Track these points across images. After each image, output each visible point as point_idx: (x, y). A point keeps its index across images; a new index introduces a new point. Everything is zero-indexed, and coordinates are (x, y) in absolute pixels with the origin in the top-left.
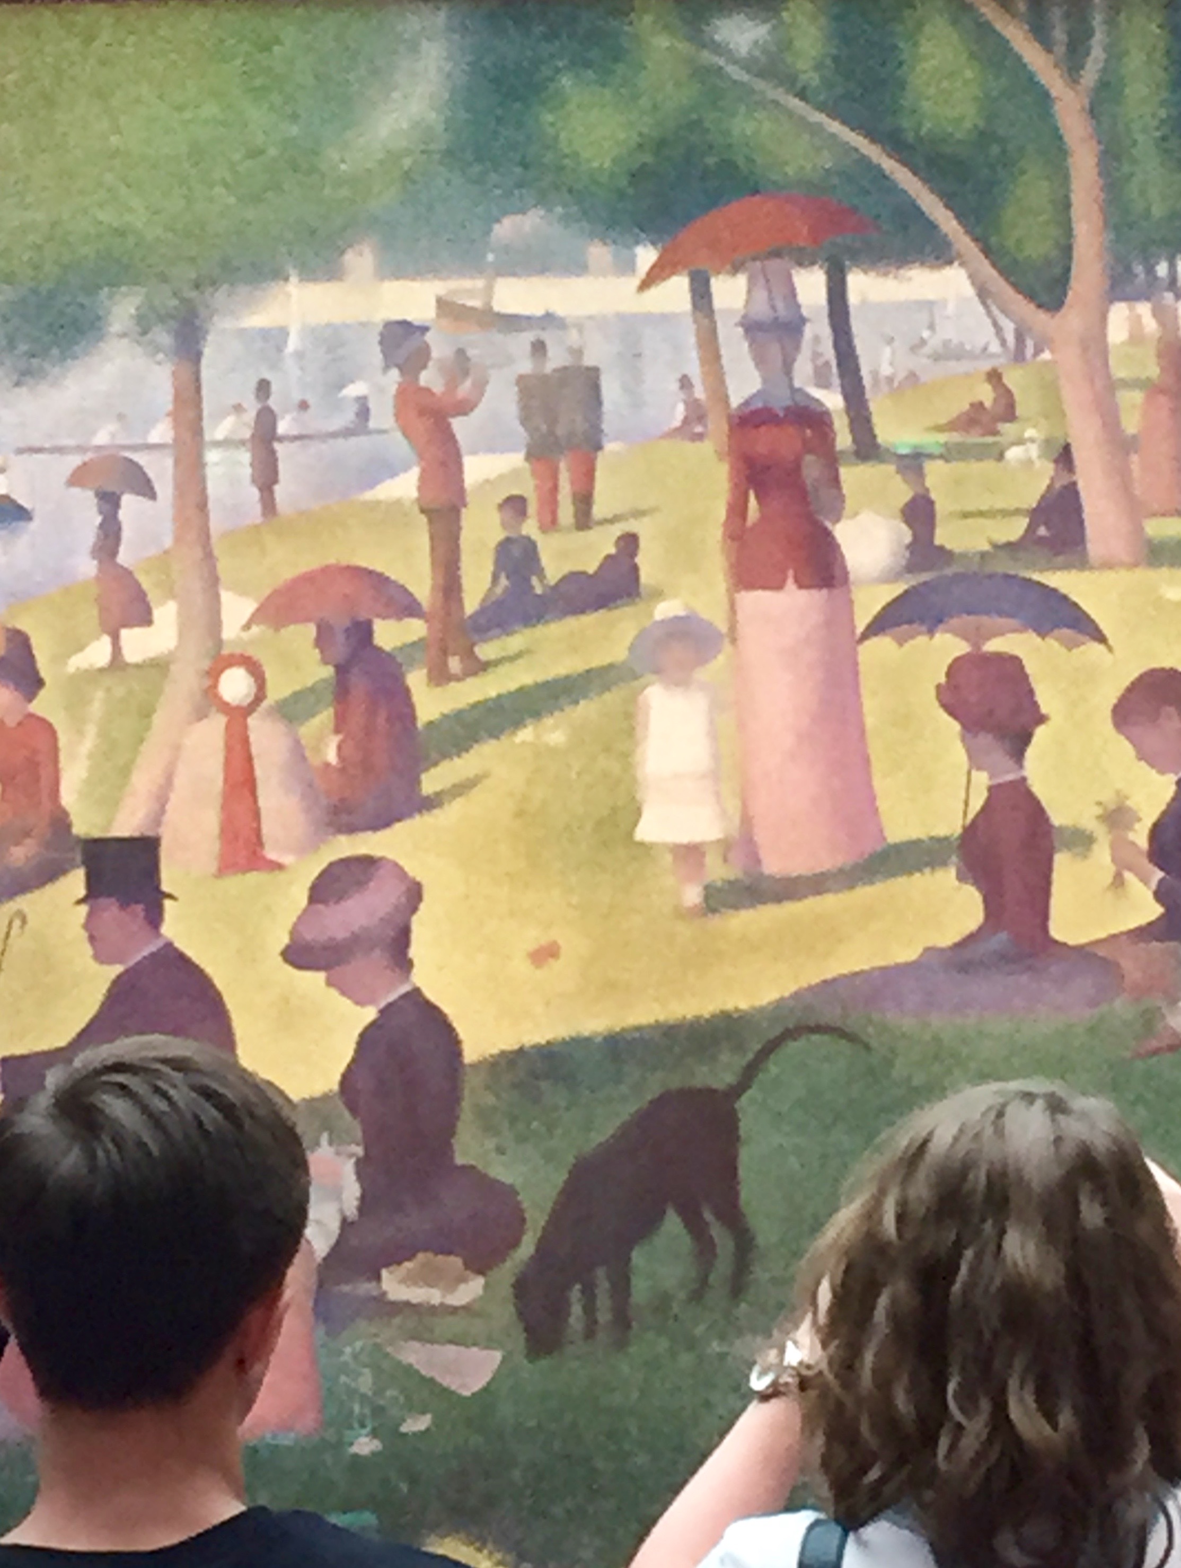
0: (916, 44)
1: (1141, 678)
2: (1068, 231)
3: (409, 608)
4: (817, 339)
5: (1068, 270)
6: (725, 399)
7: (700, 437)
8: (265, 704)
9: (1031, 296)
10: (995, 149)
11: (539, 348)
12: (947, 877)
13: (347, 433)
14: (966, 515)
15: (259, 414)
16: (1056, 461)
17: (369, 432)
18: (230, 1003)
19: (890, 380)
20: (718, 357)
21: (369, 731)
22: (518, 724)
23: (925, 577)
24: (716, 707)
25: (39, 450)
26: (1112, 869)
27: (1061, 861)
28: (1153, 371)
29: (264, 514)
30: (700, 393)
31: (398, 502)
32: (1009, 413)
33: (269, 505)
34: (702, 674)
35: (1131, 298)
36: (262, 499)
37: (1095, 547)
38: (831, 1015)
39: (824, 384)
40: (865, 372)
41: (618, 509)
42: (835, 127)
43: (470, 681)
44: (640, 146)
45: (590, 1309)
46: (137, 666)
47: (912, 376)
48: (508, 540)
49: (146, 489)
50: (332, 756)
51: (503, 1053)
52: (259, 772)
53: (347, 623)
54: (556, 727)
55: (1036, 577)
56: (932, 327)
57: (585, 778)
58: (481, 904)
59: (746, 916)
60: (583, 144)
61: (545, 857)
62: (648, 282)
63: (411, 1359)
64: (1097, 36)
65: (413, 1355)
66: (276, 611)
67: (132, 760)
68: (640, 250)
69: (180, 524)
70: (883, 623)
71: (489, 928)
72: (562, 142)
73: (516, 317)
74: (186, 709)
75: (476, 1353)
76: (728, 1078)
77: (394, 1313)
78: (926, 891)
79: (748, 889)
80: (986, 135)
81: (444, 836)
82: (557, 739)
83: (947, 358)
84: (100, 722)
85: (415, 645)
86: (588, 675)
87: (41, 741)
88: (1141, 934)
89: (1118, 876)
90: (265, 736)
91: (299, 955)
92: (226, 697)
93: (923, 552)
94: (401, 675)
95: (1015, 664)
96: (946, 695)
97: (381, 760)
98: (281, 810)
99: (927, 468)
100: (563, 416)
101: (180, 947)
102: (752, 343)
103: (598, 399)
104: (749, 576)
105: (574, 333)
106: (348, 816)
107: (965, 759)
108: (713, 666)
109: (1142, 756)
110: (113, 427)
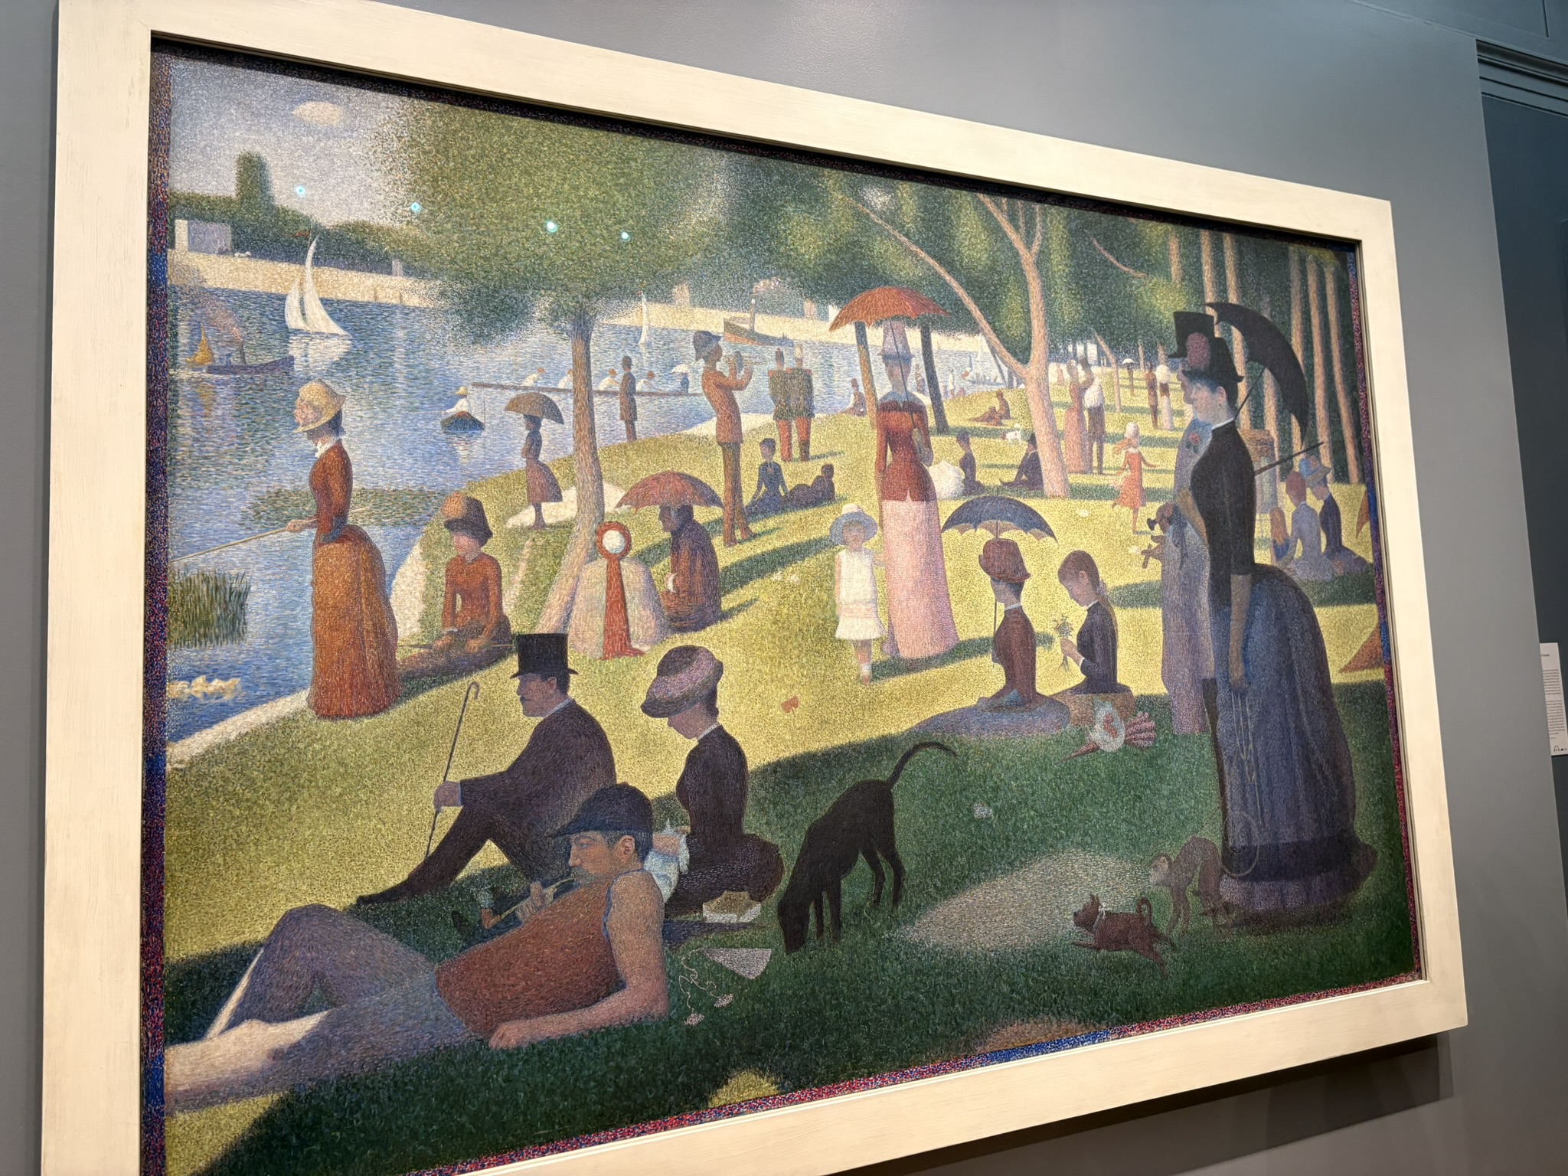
0: (959, 217)
1: (1070, 555)
2: (1029, 323)
3: (712, 500)
4: (917, 366)
5: (1030, 343)
6: (874, 395)
7: (862, 414)
8: (632, 552)
9: (1014, 354)
10: (996, 277)
11: (780, 356)
12: (987, 659)
13: (677, 394)
14: (989, 466)
15: (625, 376)
16: (1028, 441)
17: (688, 395)
18: (610, 738)
19: (952, 391)
20: (870, 371)
21: (691, 570)
22: (773, 570)
23: (973, 497)
24: (875, 563)
25: (488, 386)
26: (1062, 656)
27: (1039, 650)
28: (1068, 399)
29: (629, 437)
30: (862, 389)
32: (1007, 416)
33: (631, 433)
34: (867, 546)
35: (1057, 361)
36: (628, 430)
37: (1048, 487)
38: (937, 736)
39: (923, 392)
40: (941, 385)
41: (825, 450)
42: (923, 255)
43: (747, 544)
44: (829, 251)
45: (820, 918)
46: (551, 526)
47: (962, 391)
48: (765, 465)
49: (557, 417)
50: (670, 586)
51: (769, 764)
52: (627, 594)
53: (678, 506)
54: (793, 572)
55: (1022, 500)
56: (971, 366)
57: (810, 602)
58: (756, 675)
59: (893, 681)
60: (800, 245)
61: (790, 646)
62: (835, 326)
63: (721, 960)
64: (1038, 227)
65: (722, 957)
66: (637, 497)
67: (549, 585)
68: (830, 307)
69: (578, 440)
70: (954, 521)
71: (760, 689)
72: (789, 242)
73: (768, 337)
74: (583, 554)
75: (758, 952)
76: (888, 774)
77: (710, 931)
78: (979, 667)
79: (893, 666)
80: (992, 269)
81: (734, 634)
82: (794, 578)
83: (979, 383)
84: (529, 561)
85: (717, 522)
86: (809, 543)
87: (490, 572)
88: (1076, 690)
89: (1065, 659)
90: (631, 572)
91: (651, 708)
92: (607, 548)
93: (971, 485)
94: (709, 539)
95: (1014, 545)
96: (984, 561)
97: (698, 589)
98: (641, 618)
99: (971, 440)
100: (793, 396)
101: (579, 703)
102: (887, 365)
103: (810, 388)
104: (888, 492)
105: (798, 350)
106: (680, 623)
107: (993, 596)
108: (872, 541)
109: (1073, 596)
110: (535, 376)
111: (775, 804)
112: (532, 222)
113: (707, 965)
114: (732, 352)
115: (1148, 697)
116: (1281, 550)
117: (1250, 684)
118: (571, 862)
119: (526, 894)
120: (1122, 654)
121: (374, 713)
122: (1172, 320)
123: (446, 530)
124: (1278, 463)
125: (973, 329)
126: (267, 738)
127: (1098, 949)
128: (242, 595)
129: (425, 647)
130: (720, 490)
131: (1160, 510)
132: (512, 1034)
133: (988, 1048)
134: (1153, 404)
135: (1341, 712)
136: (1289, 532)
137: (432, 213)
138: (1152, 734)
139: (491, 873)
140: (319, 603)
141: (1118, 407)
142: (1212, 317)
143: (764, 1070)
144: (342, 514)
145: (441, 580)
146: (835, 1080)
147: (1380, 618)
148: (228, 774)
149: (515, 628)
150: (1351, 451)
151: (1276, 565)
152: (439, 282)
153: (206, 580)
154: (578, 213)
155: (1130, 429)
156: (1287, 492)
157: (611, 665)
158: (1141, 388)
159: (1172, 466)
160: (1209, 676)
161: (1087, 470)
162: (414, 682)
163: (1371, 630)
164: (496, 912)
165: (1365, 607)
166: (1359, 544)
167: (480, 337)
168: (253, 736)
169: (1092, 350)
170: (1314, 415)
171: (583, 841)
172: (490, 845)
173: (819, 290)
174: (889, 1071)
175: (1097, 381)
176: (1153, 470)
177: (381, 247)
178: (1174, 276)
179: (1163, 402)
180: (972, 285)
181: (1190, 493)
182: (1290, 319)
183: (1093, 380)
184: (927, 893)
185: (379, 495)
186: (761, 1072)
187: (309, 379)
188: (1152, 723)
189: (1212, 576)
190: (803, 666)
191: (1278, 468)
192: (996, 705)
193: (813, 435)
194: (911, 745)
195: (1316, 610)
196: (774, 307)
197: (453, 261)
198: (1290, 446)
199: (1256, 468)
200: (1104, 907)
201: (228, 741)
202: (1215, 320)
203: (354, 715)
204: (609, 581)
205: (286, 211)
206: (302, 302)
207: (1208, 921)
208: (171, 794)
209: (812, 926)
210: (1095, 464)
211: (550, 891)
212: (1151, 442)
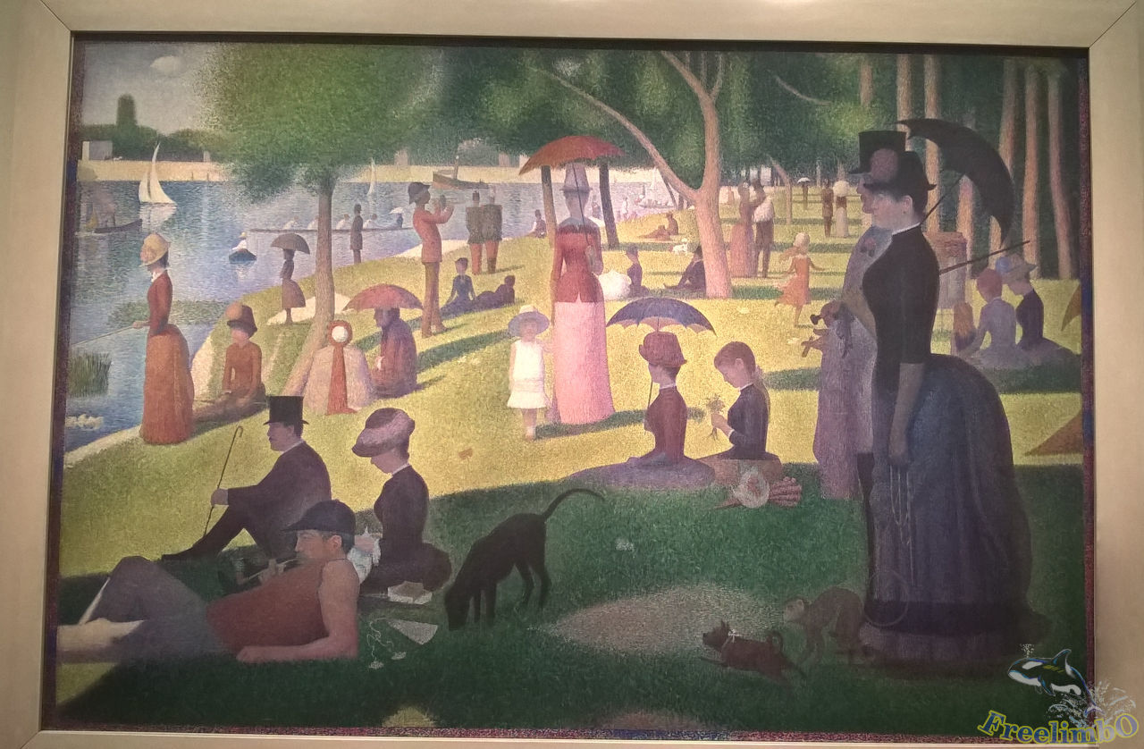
0: (642, 74)
1: (727, 345)
2: (703, 154)
3: (415, 303)
4: (595, 197)
5: (703, 172)
6: (555, 221)
7: (543, 236)
8: (352, 342)
9: (686, 181)
10: (674, 120)
11: (476, 196)
12: (640, 428)
14: (655, 274)
15: (355, 219)
16: (695, 252)
17: (402, 229)
18: (329, 469)
19: (625, 215)
20: (552, 204)
21: (396, 355)
22: (460, 355)
23: (637, 299)
24: (544, 351)
25: (262, 231)
26: (712, 428)
28: (737, 215)
29: (355, 261)
30: (544, 218)
31: (413, 259)
32: (675, 232)
33: (358, 258)
34: (539, 337)
35: (730, 185)
36: (355, 256)
37: (710, 290)
38: (588, 484)
39: (598, 217)
41: (509, 265)
42: (606, 108)
44: (523, 114)
45: (477, 608)
46: (297, 324)
47: (635, 214)
48: (459, 276)
49: (306, 249)
50: (379, 365)
51: (446, 496)
52: (347, 371)
53: (389, 309)
54: (475, 357)
55: (684, 301)
56: (644, 193)
57: (487, 379)
58: (440, 431)
59: (553, 440)
60: (499, 111)
61: (469, 412)
62: (524, 171)
63: (398, 627)
64: (720, 74)
65: (399, 625)
66: (358, 303)
67: (293, 364)
68: (521, 157)
69: (319, 264)
70: (619, 317)
71: (443, 441)
72: (490, 110)
73: (467, 183)
74: (318, 342)
75: (427, 626)
76: (542, 510)
77: (391, 607)
78: (631, 433)
79: (555, 430)
80: (670, 114)
81: (425, 401)
82: (476, 361)
83: (650, 207)
84: (280, 347)
85: (417, 320)
86: (490, 335)
87: (254, 354)
88: (724, 455)
89: (715, 430)
90: (352, 357)
91: (360, 450)
92: (335, 338)
93: (636, 288)
94: (411, 332)
95: (674, 337)
96: (643, 350)
97: (400, 368)
98: (356, 387)
99: (639, 253)
100: (485, 225)
101: (309, 444)
102: (567, 198)
103: (500, 218)
104: (560, 295)
105: (491, 191)
106: (383, 392)
107: (650, 377)
108: (544, 334)
109: (727, 379)
110: (292, 222)
111: (449, 525)
112: (296, 117)
113: (388, 629)
114: (438, 196)
115: (796, 465)
116: (964, 340)
117: (913, 460)
118: (296, 549)
119: (265, 566)
120: (773, 429)
121: (178, 442)
122: (857, 139)
123: (228, 327)
124: (969, 262)
125: (647, 163)
126: (116, 454)
127: (725, 666)
128: (107, 367)
129: (210, 402)
130: (422, 296)
131: (825, 307)
132: (251, 654)
133: (612, 726)
134: (828, 215)
135: (1022, 490)
136: (976, 325)
137: (230, 118)
138: (798, 497)
139: (244, 550)
140: (149, 372)
141: (788, 220)
142: (904, 133)
143: (426, 710)
144: (165, 318)
145: (223, 358)
146: (481, 726)
147: (1083, 406)
148: (95, 473)
149: (268, 392)
150: (1063, 249)
151: (956, 355)
152: (232, 164)
153: (88, 357)
154: (329, 107)
155: (800, 237)
156: (978, 288)
157: (333, 419)
158: (815, 202)
159: (843, 268)
160: (865, 450)
161: (754, 274)
162: (203, 424)
163: (1070, 418)
164: (246, 574)
165: (1066, 396)
166: (1066, 336)
167: (257, 199)
168: (108, 453)
169: (766, 173)
170: (1020, 216)
171: (305, 535)
172: (244, 532)
173: (512, 145)
174: (526, 727)
175: (769, 199)
176: (822, 272)
177: (198, 145)
178: (862, 101)
179: (838, 214)
180: (652, 127)
181: (861, 292)
182: (999, 128)
183: (764, 198)
184: (569, 601)
185: (188, 305)
186: (424, 710)
187: (150, 233)
188: (800, 487)
189: (879, 364)
190: (478, 426)
191: (968, 267)
192: (645, 463)
193: (499, 255)
194: (565, 490)
195: (1002, 397)
196: (473, 160)
197: (242, 149)
198: (987, 245)
199: (941, 267)
200: (734, 633)
201: (95, 454)
202: (907, 136)
203: (167, 443)
204: (335, 361)
205: (143, 128)
206: (149, 185)
207: (845, 660)
208: (66, 482)
209: (471, 612)
210: (760, 269)
211: (282, 565)
212: (822, 248)
